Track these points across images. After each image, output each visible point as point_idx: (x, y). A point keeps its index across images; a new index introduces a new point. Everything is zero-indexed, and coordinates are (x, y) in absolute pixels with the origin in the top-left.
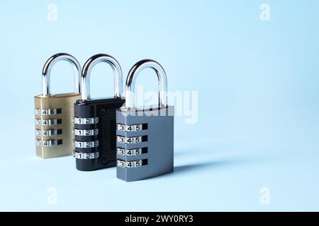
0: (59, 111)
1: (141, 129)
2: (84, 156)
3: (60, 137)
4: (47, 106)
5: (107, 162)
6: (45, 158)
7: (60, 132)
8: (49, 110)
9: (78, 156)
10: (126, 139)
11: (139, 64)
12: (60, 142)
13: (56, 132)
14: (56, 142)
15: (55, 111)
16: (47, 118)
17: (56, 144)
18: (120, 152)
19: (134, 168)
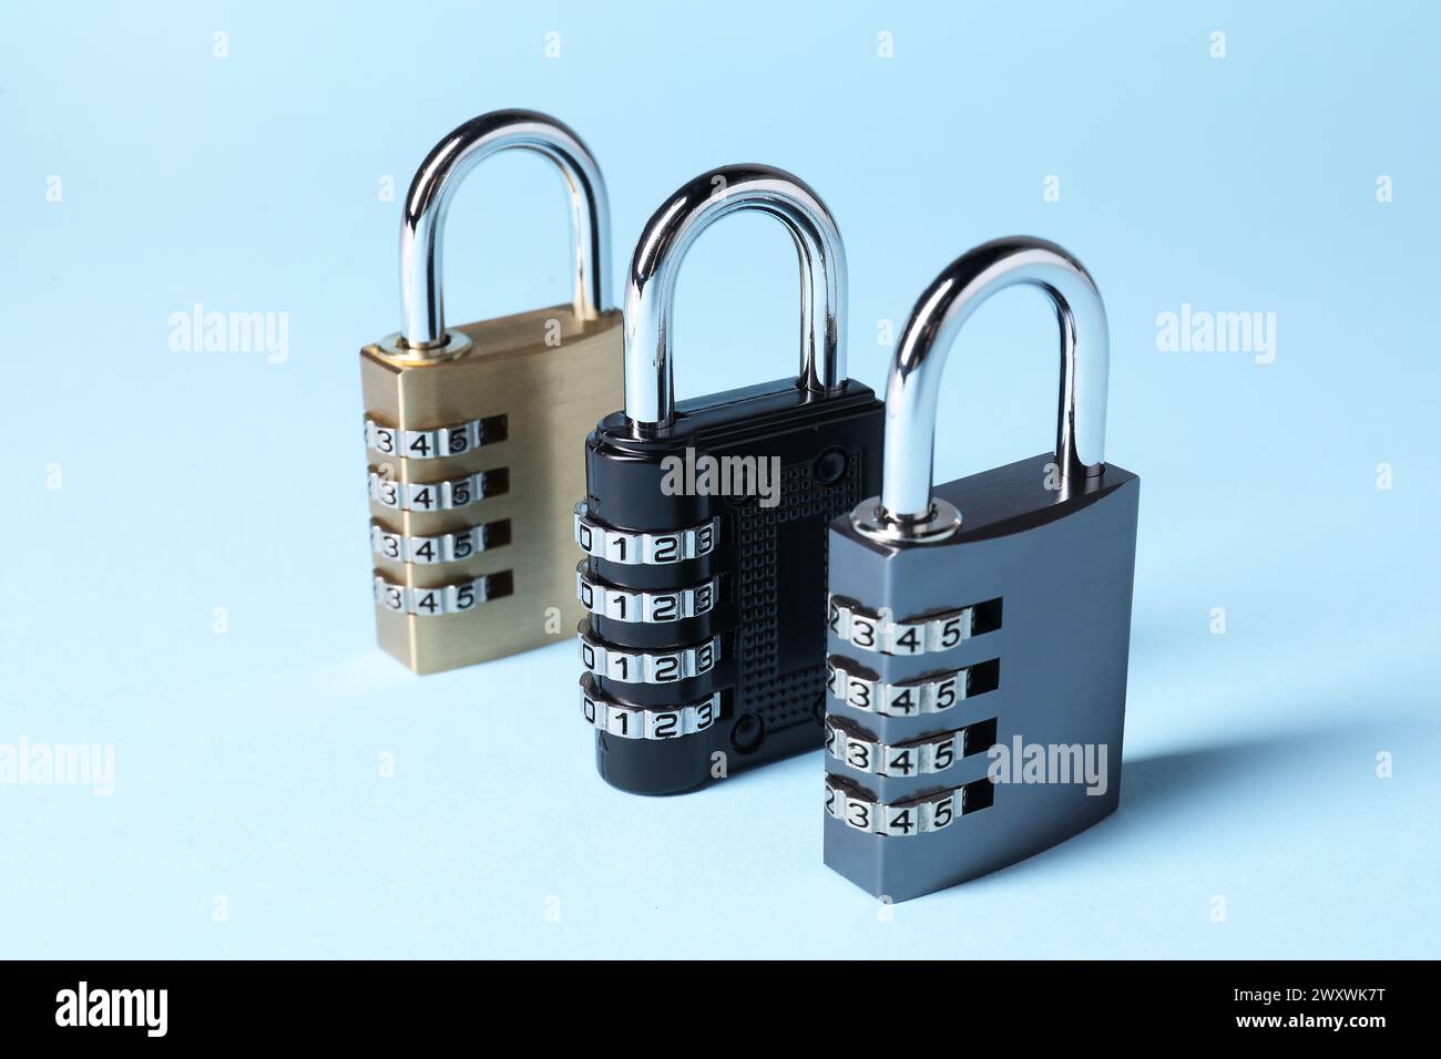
0: (495, 429)
1: (966, 632)
2: (645, 725)
3: (500, 561)
4: (432, 411)
6: (424, 670)
7: (499, 534)
8: (444, 434)
9: (610, 718)
10: (885, 694)
11: (967, 268)
12: (501, 585)
13: (478, 537)
14: (480, 588)
15: (474, 433)
16: (430, 477)
17: (483, 597)
18: (850, 752)
19: (923, 836)
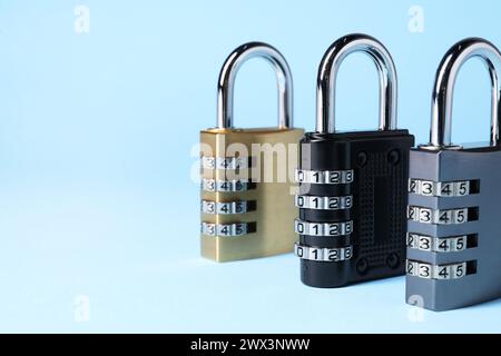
1: (468, 191)
2: (325, 255)
5: (368, 268)
6: (222, 261)
7: (252, 206)
9: (309, 253)
10: (436, 215)
12: (252, 227)
14: (244, 227)
17: (245, 232)
18: (421, 243)
19: (452, 280)
